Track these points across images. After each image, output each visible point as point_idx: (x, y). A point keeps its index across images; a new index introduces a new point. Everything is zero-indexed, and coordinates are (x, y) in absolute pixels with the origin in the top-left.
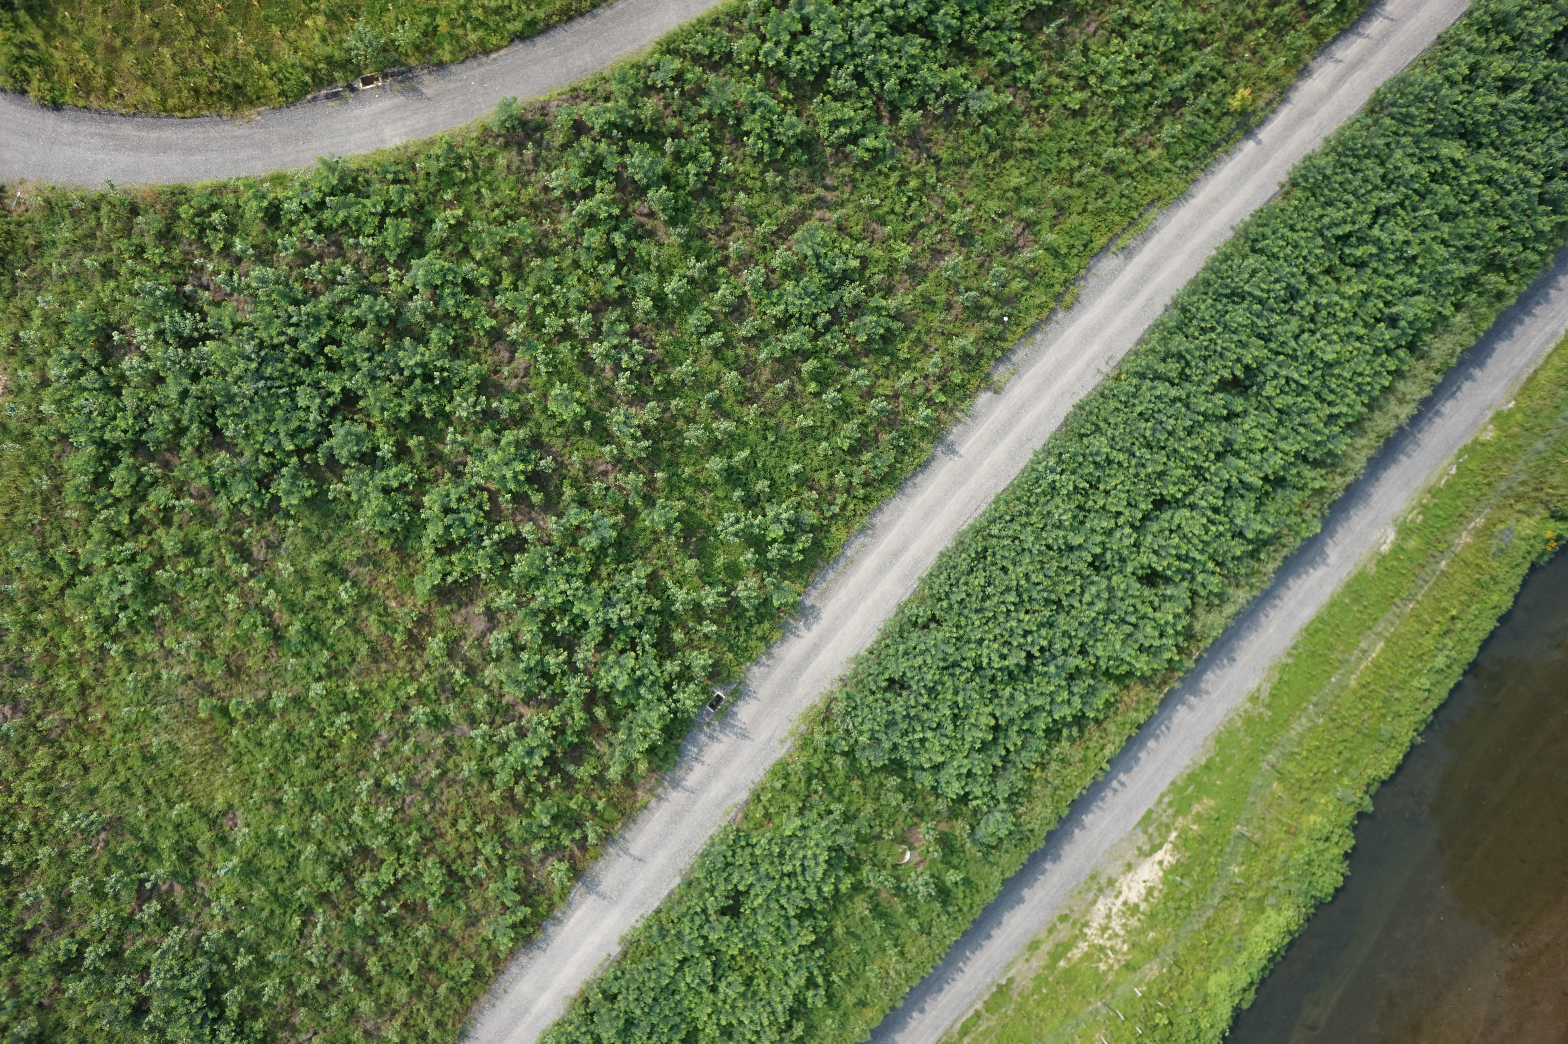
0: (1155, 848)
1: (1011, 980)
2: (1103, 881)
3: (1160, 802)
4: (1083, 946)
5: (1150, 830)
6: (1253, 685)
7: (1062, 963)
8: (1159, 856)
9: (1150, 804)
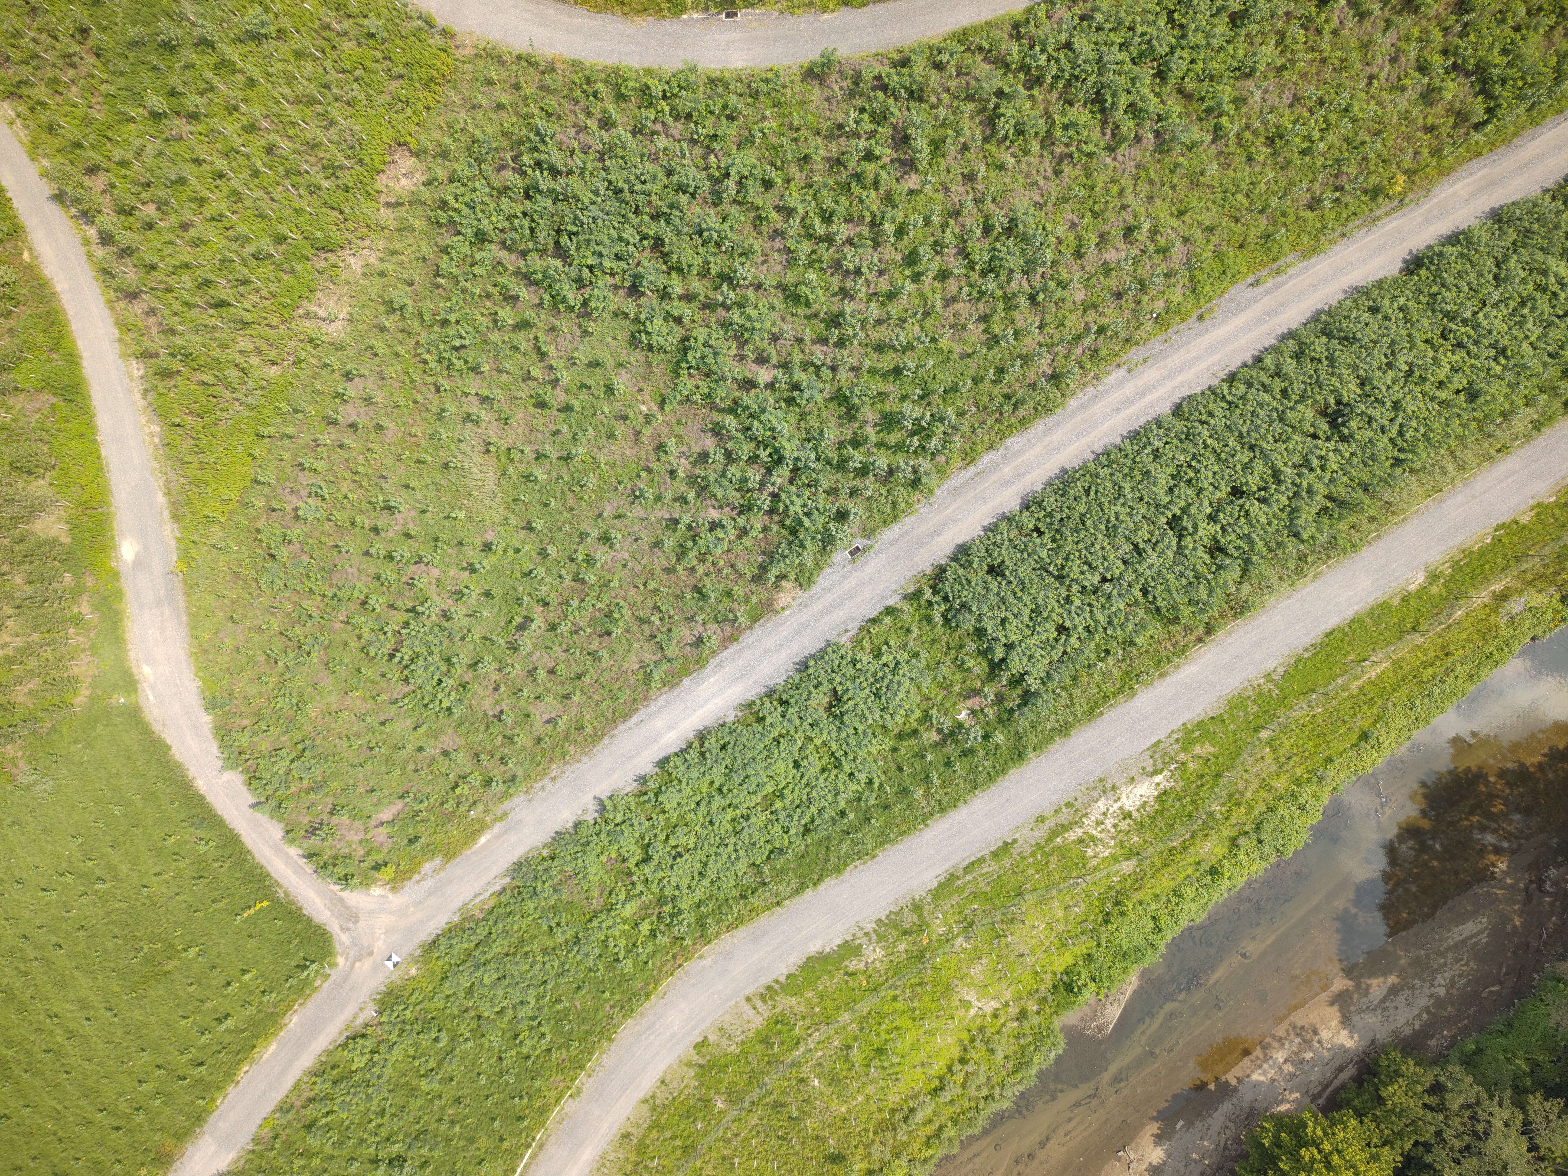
0: (1155, 772)
1: (1015, 841)
2: (1108, 786)
3: (1170, 736)
4: (1079, 832)
5: (1157, 756)
6: (1270, 666)
7: (1059, 840)
8: (1158, 778)
9: (1162, 736)
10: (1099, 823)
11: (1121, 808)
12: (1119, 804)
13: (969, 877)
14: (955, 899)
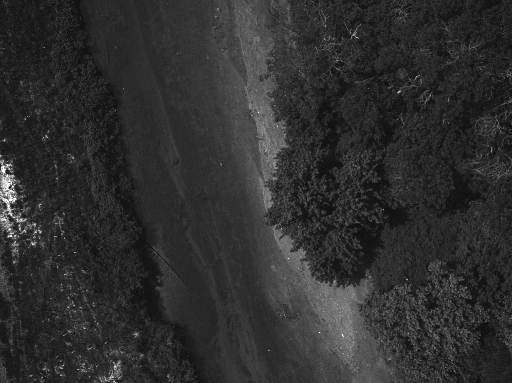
10: (15, 227)
11: (12, 206)
12: (9, 206)
13: (11, 341)
14: (24, 358)
